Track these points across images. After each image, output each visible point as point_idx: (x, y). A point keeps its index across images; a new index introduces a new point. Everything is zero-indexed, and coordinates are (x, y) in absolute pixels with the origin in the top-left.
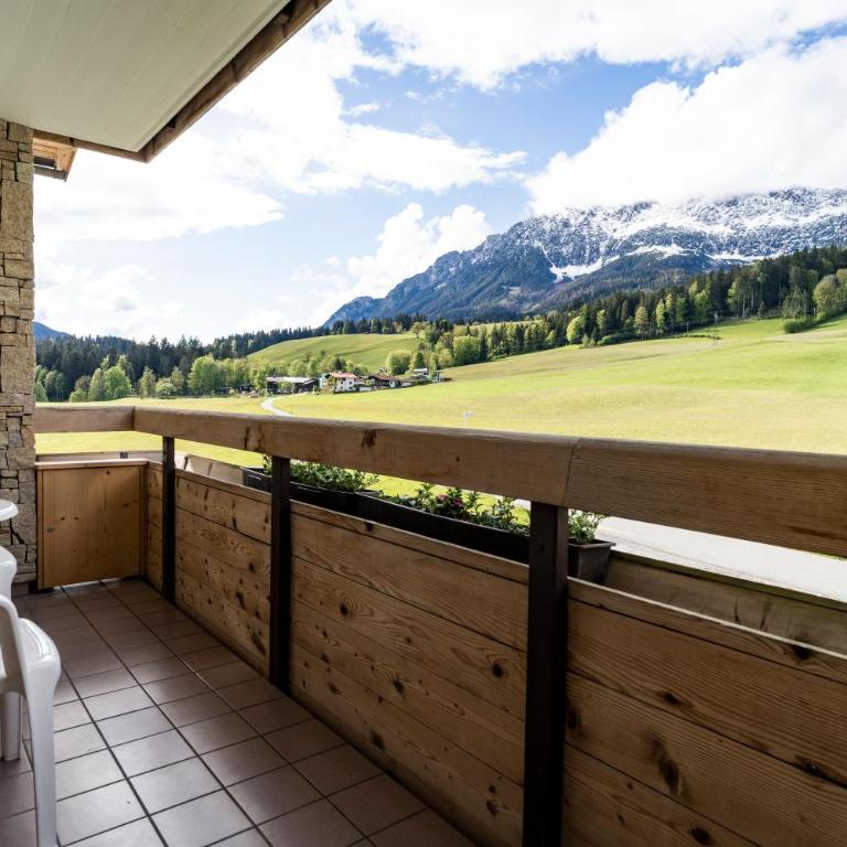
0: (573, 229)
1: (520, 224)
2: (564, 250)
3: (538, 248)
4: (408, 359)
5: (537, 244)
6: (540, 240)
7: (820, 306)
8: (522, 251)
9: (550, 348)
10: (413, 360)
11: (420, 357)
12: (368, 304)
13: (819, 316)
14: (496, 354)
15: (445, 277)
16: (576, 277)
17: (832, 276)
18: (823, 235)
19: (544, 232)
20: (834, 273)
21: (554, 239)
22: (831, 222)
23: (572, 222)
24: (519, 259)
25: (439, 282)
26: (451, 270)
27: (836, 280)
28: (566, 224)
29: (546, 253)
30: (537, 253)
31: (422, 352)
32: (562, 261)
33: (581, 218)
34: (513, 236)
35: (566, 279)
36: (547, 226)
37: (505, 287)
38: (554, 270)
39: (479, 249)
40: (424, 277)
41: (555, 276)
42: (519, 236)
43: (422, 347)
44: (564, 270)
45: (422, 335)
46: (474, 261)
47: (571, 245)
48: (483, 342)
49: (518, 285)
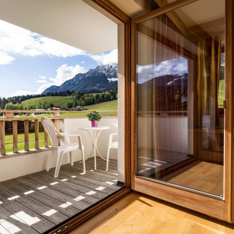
0: (113, 68)
1: (99, 66)
2: (111, 74)
3: (104, 73)
4: (72, 104)
5: (104, 72)
6: (104, 71)
8: (100, 74)
9: (112, 100)
10: (74, 104)
11: (76, 103)
12: (55, 88)
14: (97, 102)
15: (78, 80)
16: (114, 81)
19: (105, 69)
21: (108, 71)
23: (113, 66)
24: (99, 76)
25: (77, 82)
26: (80, 78)
28: (111, 67)
29: (106, 74)
31: (76, 101)
32: (111, 77)
33: (115, 65)
34: (97, 70)
35: (112, 82)
36: (106, 67)
37: (95, 84)
38: (109, 79)
39: (88, 73)
40: (72, 80)
41: (109, 81)
42: (99, 70)
44: (111, 79)
45: (75, 97)
46: (86, 76)
47: (113, 72)
48: (94, 98)
49: (99, 83)
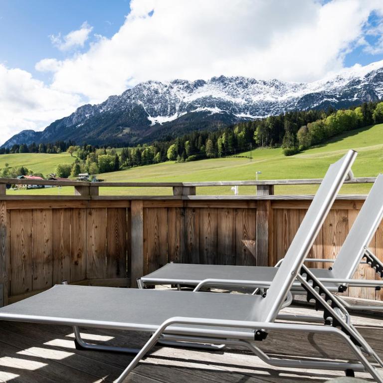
0: (161, 95)
1: (129, 90)
2: (155, 107)
3: (140, 105)
4: (69, 169)
5: (140, 102)
6: (141, 100)
7: (300, 142)
8: (131, 107)
9: (157, 163)
10: (73, 169)
11: (78, 167)
12: (31, 135)
13: (300, 147)
14: (125, 166)
15: (83, 120)
16: (163, 123)
17: (305, 126)
18: (290, 107)
19: (144, 95)
20: (306, 124)
21: (150, 101)
22: (293, 100)
23: (160, 91)
24: (129, 111)
25: (80, 123)
26: (86, 116)
27: (307, 129)
28: (156, 92)
29: (145, 108)
30: (139, 108)
31: (78, 164)
32: (155, 115)
33: (165, 89)
34: (125, 97)
35: (157, 124)
36: (145, 93)
37: (121, 127)
38: (150, 118)
39: (104, 104)
40: (69, 119)
41: (150, 122)
42: (129, 97)
43: (77, 161)
44: (156, 119)
45: (75, 154)
46: (101, 111)
47: (160, 104)
48: (117, 158)
49: (129, 127)
